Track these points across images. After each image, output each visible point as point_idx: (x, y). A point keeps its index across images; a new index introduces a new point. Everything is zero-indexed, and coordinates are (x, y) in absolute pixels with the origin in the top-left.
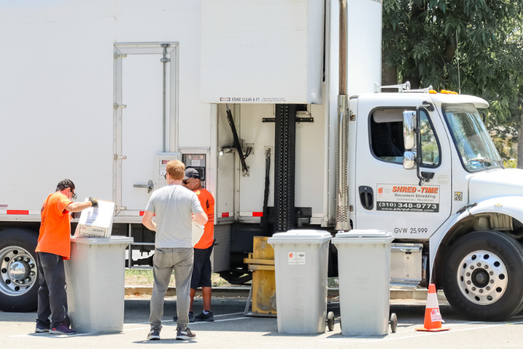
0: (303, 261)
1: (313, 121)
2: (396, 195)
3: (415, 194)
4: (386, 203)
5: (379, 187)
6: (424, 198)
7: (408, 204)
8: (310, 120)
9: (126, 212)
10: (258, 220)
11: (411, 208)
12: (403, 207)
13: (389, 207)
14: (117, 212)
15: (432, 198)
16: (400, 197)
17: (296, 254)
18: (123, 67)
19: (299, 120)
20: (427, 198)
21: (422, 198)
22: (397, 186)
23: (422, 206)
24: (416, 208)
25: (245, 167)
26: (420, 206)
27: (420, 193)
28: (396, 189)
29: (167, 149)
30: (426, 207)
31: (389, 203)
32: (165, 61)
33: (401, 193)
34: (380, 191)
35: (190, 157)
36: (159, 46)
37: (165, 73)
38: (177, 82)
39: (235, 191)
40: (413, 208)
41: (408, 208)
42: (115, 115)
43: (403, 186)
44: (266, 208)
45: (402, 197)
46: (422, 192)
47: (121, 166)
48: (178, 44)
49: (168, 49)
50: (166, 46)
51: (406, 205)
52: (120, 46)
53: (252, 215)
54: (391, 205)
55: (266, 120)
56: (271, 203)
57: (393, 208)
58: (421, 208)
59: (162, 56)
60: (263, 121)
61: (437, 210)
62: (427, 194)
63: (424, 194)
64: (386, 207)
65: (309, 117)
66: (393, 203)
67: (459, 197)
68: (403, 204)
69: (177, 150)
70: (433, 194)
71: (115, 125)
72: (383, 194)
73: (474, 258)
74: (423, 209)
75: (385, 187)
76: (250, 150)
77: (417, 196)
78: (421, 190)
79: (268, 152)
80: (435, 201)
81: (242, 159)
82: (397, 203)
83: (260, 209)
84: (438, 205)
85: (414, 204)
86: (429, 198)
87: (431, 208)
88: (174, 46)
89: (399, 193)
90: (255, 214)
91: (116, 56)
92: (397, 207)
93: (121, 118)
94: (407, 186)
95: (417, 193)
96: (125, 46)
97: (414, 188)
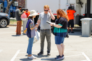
0: (86, 24)
10: (84, 16)
17: (85, 22)
25: (82, 7)
29: (68, 3)
35: (72, 5)
39: (80, 11)
44: (85, 14)
47: (60, 6)
56: (86, 13)
76: (83, 4)
79: (86, 4)
81: (81, 5)
83: (84, 14)
90: (84, 15)
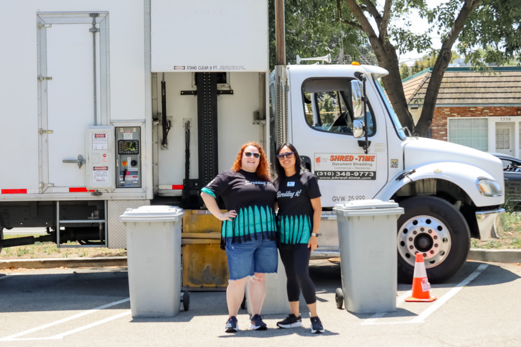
1: (232, 93)
2: (334, 164)
3: (352, 162)
4: (323, 172)
5: (317, 156)
6: (362, 166)
7: (346, 172)
8: (230, 92)
9: (54, 189)
10: (178, 192)
11: (348, 177)
12: (341, 176)
13: (327, 176)
14: (44, 189)
15: (369, 166)
16: (337, 166)
18: (47, 38)
19: (219, 93)
20: (364, 166)
21: (359, 166)
22: (335, 155)
23: (360, 174)
24: (354, 176)
26: (358, 174)
27: (357, 162)
28: (333, 158)
29: (99, 122)
30: (363, 176)
31: (327, 172)
32: (94, 31)
33: (339, 162)
34: (318, 160)
35: (122, 130)
36: (88, 15)
37: (94, 43)
38: (107, 53)
40: (351, 176)
41: (346, 176)
42: (39, 88)
43: (340, 155)
45: (340, 166)
46: (360, 160)
47: (47, 141)
48: (107, 13)
49: (98, 19)
50: (95, 15)
51: (343, 174)
52: (44, 16)
53: (171, 188)
54: (329, 174)
55: (185, 93)
57: (331, 176)
58: (359, 176)
59: (91, 26)
60: (182, 94)
61: (374, 178)
62: (365, 162)
63: (361, 162)
64: (324, 176)
65: (228, 89)
66: (331, 172)
67: (395, 164)
68: (341, 172)
69: (109, 123)
70: (370, 162)
71: (40, 99)
72: (321, 163)
73: (415, 223)
74: (361, 177)
75: (322, 156)
76: (169, 123)
77: (354, 164)
78: (358, 158)
79: (187, 124)
80: (372, 169)
82: (335, 172)
83: (180, 181)
84: (375, 173)
85: (352, 172)
86: (366, 166)
87: (368, 176)
88: (104, 15)
89: (336, 162)
90: (175, 187)
91: (40, 26)
92: (334, 176)
93: (46, 90)
94: (345, 155)
95: (354, 161)
96: (50, 16)
97: (351, 157)
